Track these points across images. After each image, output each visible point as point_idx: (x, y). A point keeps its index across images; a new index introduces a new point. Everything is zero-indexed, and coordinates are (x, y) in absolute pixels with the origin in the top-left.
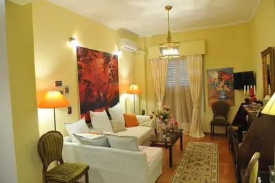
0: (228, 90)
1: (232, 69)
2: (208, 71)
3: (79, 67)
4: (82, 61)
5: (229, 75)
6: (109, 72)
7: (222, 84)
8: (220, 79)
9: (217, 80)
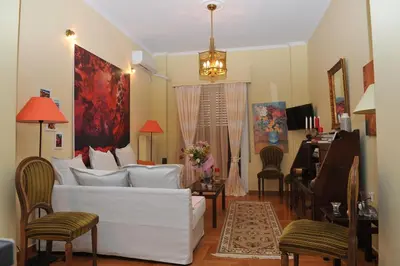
0: (280, 131)
1: (284, 104)
2: (253, 105)
3: (77, 77)
4: (81, 69)
5: (281, 111)
6: (118, 95)
7: (273, 123)
8: (270, 116)
9: (266, 118)
